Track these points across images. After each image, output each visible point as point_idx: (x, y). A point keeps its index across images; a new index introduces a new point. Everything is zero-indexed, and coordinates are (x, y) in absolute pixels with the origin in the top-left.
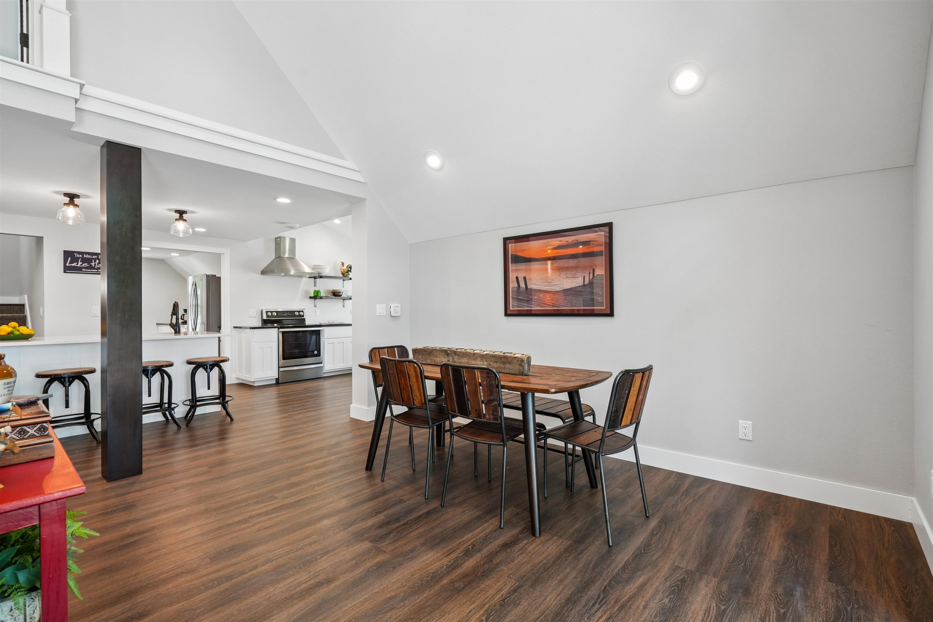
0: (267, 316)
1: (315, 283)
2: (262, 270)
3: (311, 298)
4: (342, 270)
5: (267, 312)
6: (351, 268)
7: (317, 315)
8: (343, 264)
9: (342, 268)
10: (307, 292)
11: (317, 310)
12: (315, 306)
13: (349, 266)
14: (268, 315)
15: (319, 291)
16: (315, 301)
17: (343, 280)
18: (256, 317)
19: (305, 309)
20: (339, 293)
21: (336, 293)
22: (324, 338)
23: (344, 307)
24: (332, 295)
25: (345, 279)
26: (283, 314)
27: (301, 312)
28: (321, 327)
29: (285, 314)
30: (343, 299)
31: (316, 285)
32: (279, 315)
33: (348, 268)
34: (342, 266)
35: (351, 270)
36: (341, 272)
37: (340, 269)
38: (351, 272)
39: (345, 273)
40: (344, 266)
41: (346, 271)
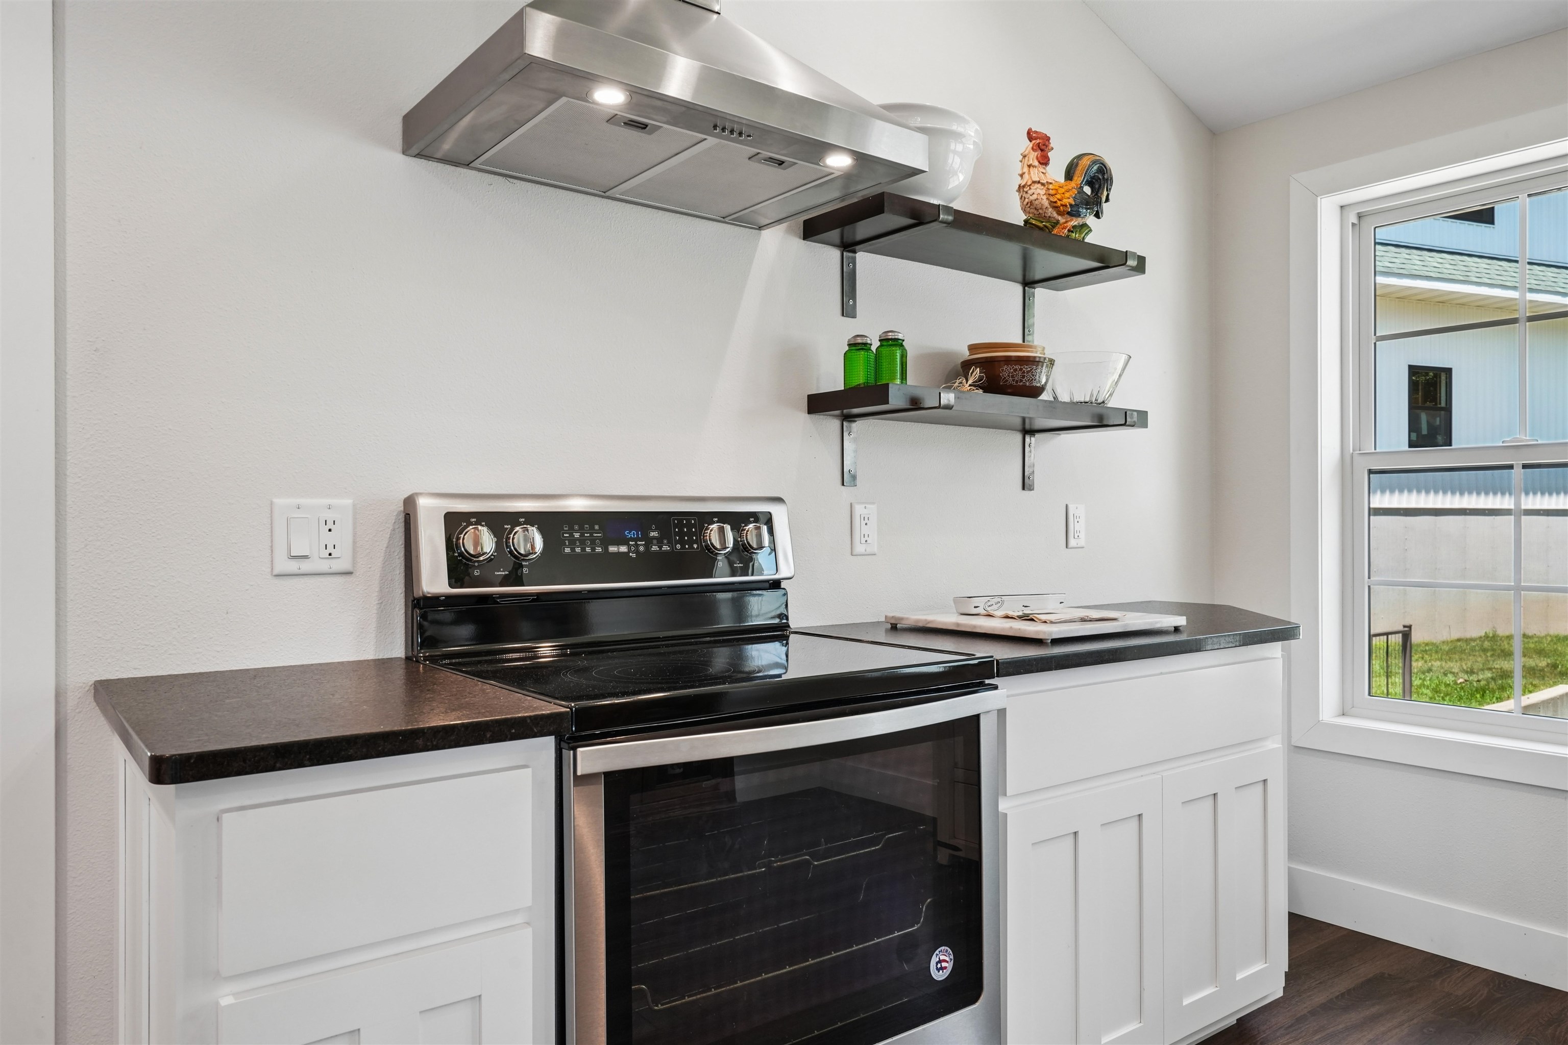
1: (848, 285)
2: (405, 112)
3: (817, 404)
10: (792, 357)
11: (859, 510)
12: (846, 478)
14: (466, 556)
15: (897, 343)
16: (845, 434)
17: (1024, 276)
18: (349, 573)
19: (779, 500)
20: (1026, 368)
21: (1006, 372)
22: (1005, 795)
23: (1031, 488)
24: (976, 385)
25: (1038, 276)
26: (605, 543)
27: (751, 526)
28: (987, 681)
29: (623, 544)
30: (1028, 431)
31: (851, 302)
32: (567, 550)
33: (1078, 179)
34: (1036, 163)
35: (1104, 199)
36: (1029, 206)
37: (1022, 176)
38: (1097, 216)
39: (1060, 213)
40: (1050, 154)
41: (1065, 201)
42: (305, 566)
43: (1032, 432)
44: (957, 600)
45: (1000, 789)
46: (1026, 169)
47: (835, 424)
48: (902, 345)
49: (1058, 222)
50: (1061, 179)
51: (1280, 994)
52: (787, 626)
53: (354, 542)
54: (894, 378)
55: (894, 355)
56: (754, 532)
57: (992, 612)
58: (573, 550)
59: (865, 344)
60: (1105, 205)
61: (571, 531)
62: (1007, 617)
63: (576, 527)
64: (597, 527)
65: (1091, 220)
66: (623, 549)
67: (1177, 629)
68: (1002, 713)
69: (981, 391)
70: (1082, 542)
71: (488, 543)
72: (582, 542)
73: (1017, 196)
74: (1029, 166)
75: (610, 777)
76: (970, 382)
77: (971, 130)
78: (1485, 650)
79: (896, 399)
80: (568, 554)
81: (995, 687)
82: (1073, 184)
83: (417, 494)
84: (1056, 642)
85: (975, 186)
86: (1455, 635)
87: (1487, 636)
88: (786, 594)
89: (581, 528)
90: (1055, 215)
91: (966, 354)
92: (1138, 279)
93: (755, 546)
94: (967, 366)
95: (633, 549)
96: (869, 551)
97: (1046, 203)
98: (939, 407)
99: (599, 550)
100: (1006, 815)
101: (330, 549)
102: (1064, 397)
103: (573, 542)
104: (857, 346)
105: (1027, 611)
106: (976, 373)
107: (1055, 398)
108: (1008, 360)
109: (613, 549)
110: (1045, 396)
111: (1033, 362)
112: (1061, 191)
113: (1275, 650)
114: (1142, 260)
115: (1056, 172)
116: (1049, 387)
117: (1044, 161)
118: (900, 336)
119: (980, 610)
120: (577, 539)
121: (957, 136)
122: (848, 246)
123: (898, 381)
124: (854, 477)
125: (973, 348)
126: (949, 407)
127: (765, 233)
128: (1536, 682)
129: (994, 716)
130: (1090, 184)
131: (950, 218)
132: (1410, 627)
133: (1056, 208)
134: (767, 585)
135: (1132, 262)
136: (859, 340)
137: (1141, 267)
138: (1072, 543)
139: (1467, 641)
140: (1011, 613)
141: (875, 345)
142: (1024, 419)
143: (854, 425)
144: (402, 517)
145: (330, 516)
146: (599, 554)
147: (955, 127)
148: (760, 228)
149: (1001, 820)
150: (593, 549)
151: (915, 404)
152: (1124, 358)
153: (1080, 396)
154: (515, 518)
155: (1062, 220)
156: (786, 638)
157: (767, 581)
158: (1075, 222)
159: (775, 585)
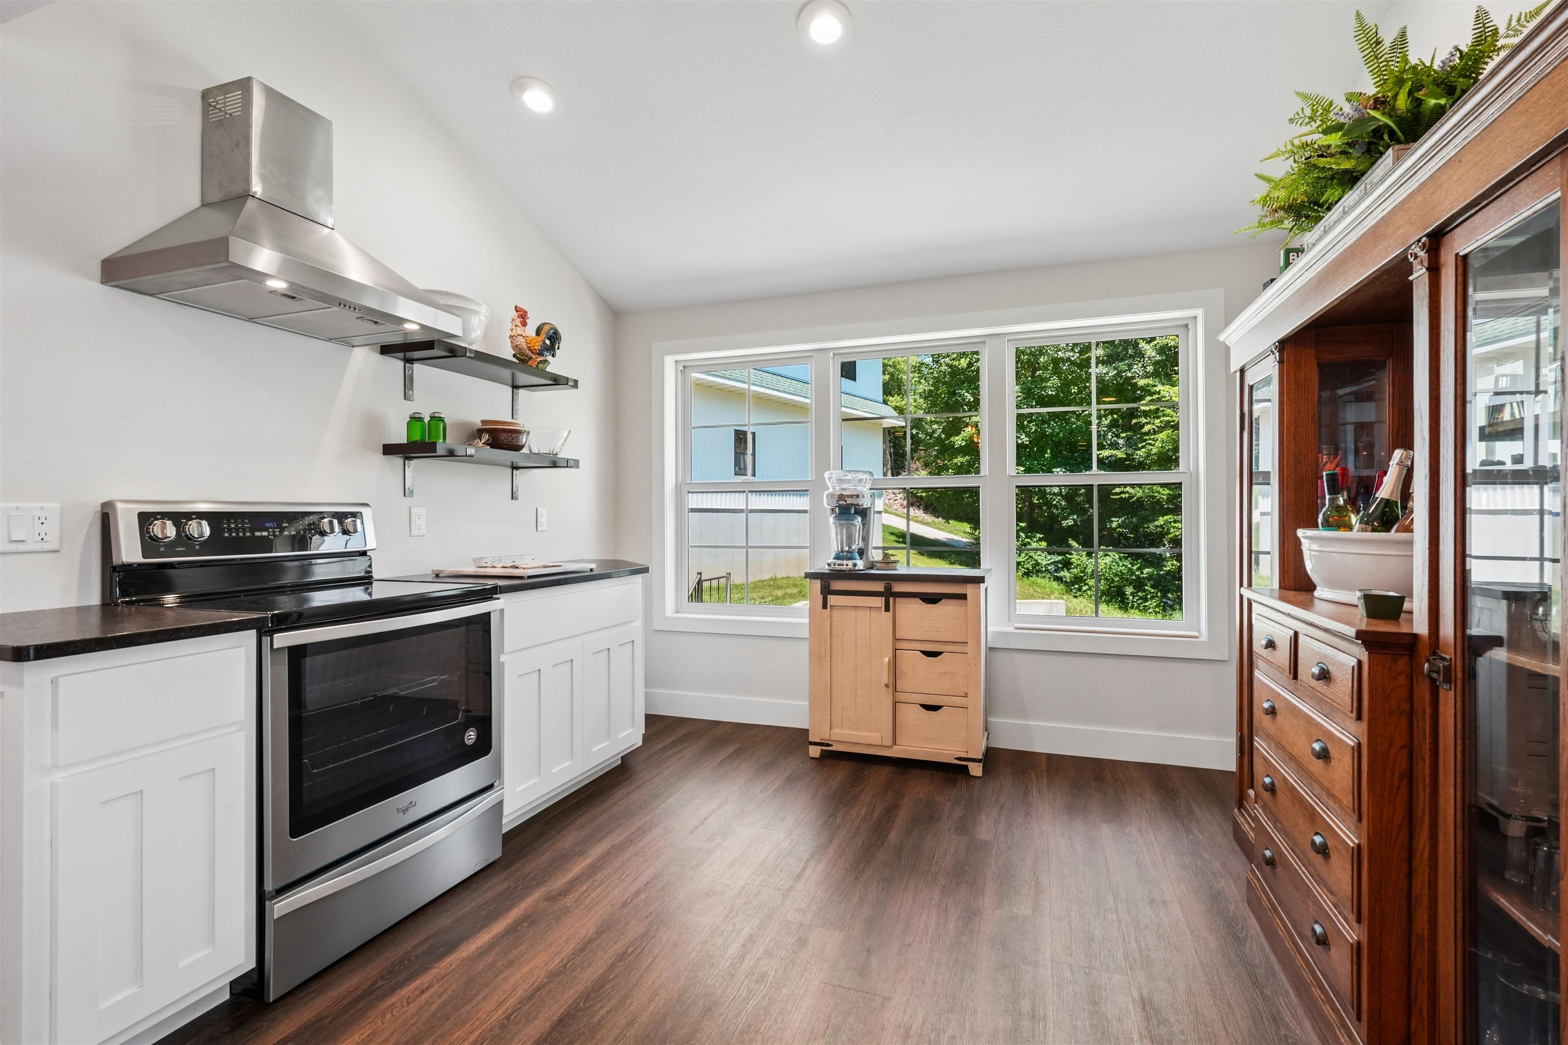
0: (149, 543)
1: (408, 382)
2: (103, 257)
3: (389, 450)
4: (521, 341)
5: (145, 519)
6: (555, 337)
7: (415, 532)
8: (523, 315)
9: (519, 331)
10: (373, 422)
11: (415, 510)
12: (406, 492)
13: (546, 328)
14: (155, 539)
15: (441, 419)
16: (406, 467)
17: (513, 384)
18: (58, 551)
19: (366, 505)
20: (514, 435)
21: (503, 437)
22: (503, 652)
23: (517, 499)
24: (485, 443)
25: (521, 384)
26: (252, 530)
27: (350, 520)
28: (494, 596)
29: (265, 531)
30: (514, 467)
31: (410, 392)
32: (226, 535)
33: (543, 336)
34: (520, 325)
35: (557, 347)
36: (515, 347)
37: (512, 330)
38: (553, 356)
39: (532, 353)
40: (527, 321)
41: (536, 347)
42: (22, 547)
43: (517, 468)
44: (475, 560)
45: (501, 651)
46: (514, 327)
47: (401, 461)
48: (443, 421)
49: (532, 358)
50: (534, 334)
51: (640, 744)
52: (372, 577)
53: (61, 532)
54: (439, 438)
55: (439, 425)
56: (352, 523)
57: (495, 565)
58: (230, 534)
59: (421, 418)
60: (557, 351)
61: (229, 523)
62: (504, 567)
63: (232, 521)
64: (246, 521)
65: (550, 358)
66: (265, 534)
67: (591, 570)
68: (502, 611)
69: (489, 447)
70: (545, 528)
71: (171, 531)
72: (237, 530)
73: (509, 341)
74: (516, 326)
75: (290, 649)
76: (483, 442)
77: (483, 309)
78: (770, 586)
79: (440, 450)
80: (227, 537)
81: (499, 599)
82: (540, 338)
83: (115, 500)
84: (529, 577)
85: (486, 336)
86: (757, 579)
87: (772, 579)
88: (370, 559)
89: (236, 522)
90: (530, 354)
91: (480, 425)
92: (574, 390)
93: (352, 531)
94: (480, 432)
95: (271, 533)
96: (421, 534)
97: (525, 347)
98: (466, 456)
99: (248, 534)
100: (503, 663)
101: (42, 536)
102: (535, 451)
103: (230, 530)
104: (415, 419)
105: (514, 564)
106: (486, 437)
107: (530, 450)
108: (504, 431)
109: (257, 534)
110: (525, 450)
111: (519, 432)
112: (534, 341)
113: (639, 578)
114: (576, 382)
115: (530, 330)
116: (527, 445)
117: (524, 324)
118: (442, 416)
119: (489, 565)
120: (233, 528)
121: (476, 312)
122: (408, 361)
123: (441, 441)
124: (412, 492)
125: (483, 422)
126: (471, 456)
127: (355, 349)
128: (792, 601)
129: (498, 613)
130: (549, 339)
131: (473, 355)
132: (730, 574)
133: (531, 350)
134: (358, 554)
135: (571, 383)
136: (417, 416)
137: (576, 384)
138: (540, 528)
139: (762, 581)
140: (506, 565)
141: (427, 420)
142: (512, 463)
143: (412, 462)
144: (99, 516)
145: (43, 514)
146: (248, 537)
147: (474, 308)
148: (353, 346)
149: (501, 665)
150: (244, 534)
151: (451, 454)
152: (567, 432)
153: (544, 450)
154: (189, 516)
155: (534, 357)
156: (371, 584)
157: (359, 552)
158: (541, 359)
159: (363, 553)
